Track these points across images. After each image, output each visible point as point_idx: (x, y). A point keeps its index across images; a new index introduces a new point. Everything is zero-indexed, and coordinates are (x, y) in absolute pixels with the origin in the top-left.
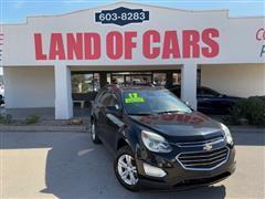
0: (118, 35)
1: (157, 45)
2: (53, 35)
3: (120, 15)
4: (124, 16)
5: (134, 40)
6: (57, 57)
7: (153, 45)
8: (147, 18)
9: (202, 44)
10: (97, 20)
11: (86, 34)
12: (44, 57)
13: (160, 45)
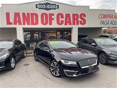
0: (46, 14)
1: (62, 19)
2: (15, 13)
3: (47, 6)
4: (48, 6)
5: (53, 17)
6: (18, 23)
7: (61, 19)
8: (58, 8)
9: (80, 20)
10: (37, 7)
11: (31, 14)
12: (11, 24)
13: (64, 19)
